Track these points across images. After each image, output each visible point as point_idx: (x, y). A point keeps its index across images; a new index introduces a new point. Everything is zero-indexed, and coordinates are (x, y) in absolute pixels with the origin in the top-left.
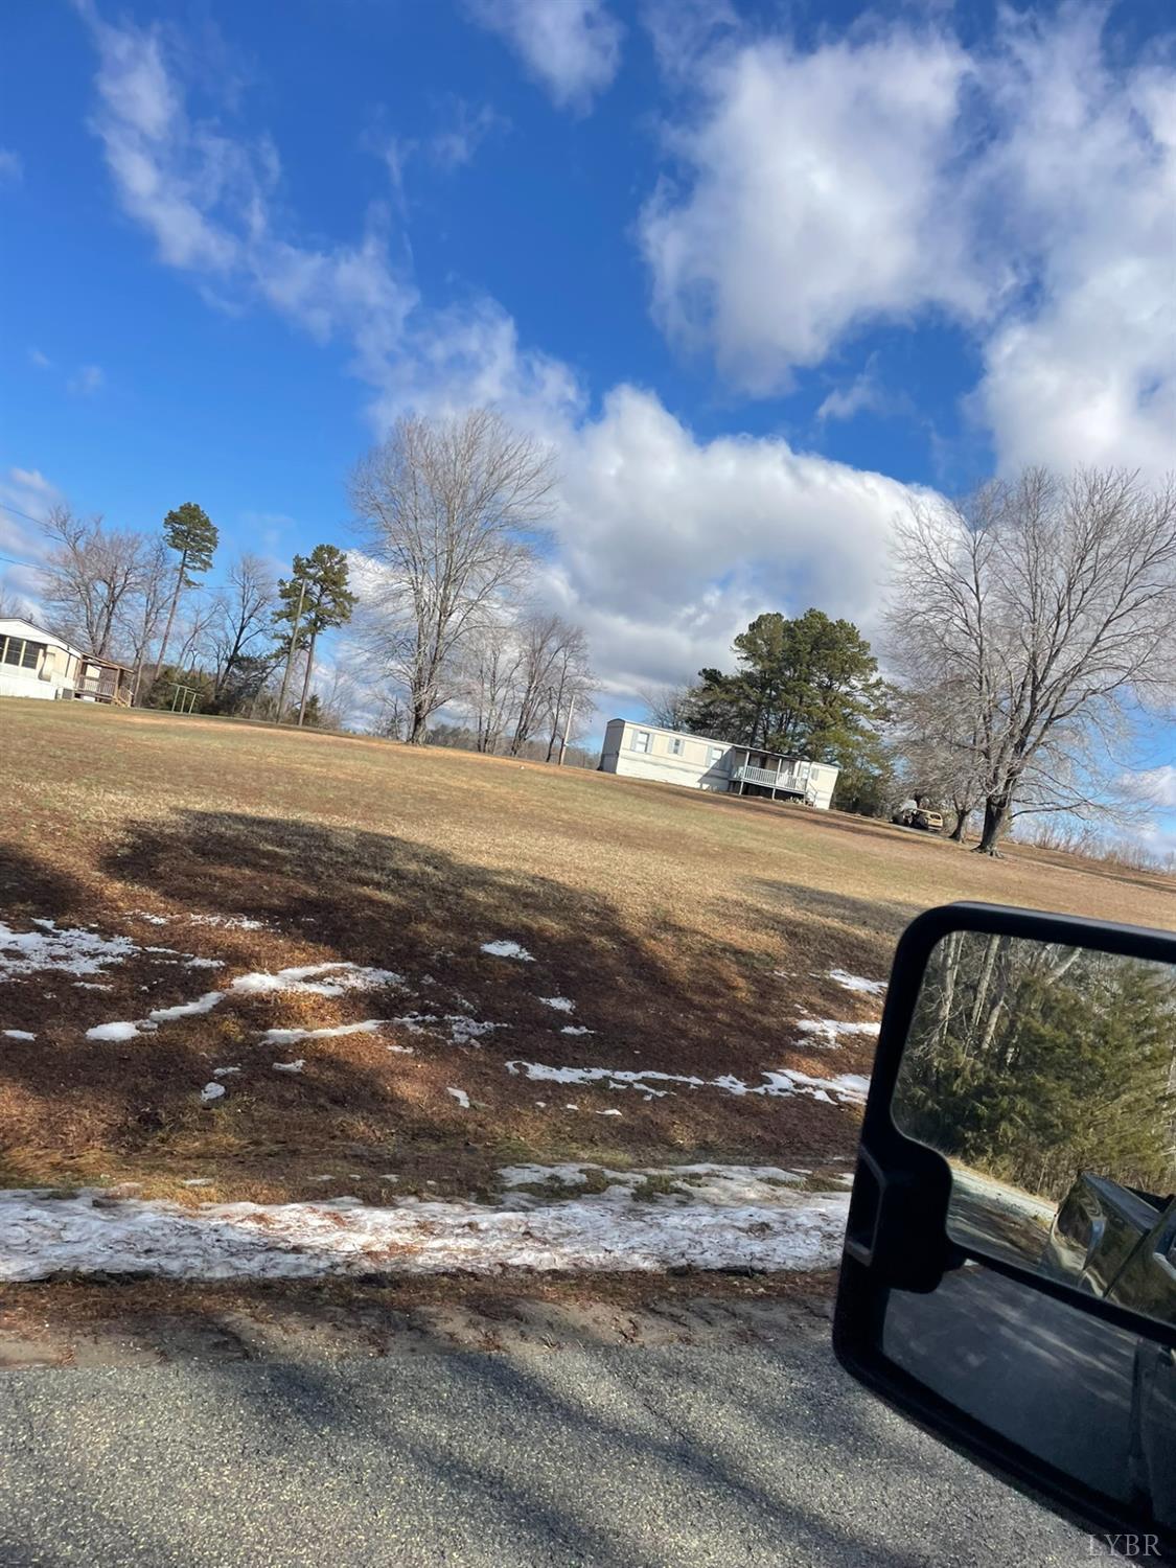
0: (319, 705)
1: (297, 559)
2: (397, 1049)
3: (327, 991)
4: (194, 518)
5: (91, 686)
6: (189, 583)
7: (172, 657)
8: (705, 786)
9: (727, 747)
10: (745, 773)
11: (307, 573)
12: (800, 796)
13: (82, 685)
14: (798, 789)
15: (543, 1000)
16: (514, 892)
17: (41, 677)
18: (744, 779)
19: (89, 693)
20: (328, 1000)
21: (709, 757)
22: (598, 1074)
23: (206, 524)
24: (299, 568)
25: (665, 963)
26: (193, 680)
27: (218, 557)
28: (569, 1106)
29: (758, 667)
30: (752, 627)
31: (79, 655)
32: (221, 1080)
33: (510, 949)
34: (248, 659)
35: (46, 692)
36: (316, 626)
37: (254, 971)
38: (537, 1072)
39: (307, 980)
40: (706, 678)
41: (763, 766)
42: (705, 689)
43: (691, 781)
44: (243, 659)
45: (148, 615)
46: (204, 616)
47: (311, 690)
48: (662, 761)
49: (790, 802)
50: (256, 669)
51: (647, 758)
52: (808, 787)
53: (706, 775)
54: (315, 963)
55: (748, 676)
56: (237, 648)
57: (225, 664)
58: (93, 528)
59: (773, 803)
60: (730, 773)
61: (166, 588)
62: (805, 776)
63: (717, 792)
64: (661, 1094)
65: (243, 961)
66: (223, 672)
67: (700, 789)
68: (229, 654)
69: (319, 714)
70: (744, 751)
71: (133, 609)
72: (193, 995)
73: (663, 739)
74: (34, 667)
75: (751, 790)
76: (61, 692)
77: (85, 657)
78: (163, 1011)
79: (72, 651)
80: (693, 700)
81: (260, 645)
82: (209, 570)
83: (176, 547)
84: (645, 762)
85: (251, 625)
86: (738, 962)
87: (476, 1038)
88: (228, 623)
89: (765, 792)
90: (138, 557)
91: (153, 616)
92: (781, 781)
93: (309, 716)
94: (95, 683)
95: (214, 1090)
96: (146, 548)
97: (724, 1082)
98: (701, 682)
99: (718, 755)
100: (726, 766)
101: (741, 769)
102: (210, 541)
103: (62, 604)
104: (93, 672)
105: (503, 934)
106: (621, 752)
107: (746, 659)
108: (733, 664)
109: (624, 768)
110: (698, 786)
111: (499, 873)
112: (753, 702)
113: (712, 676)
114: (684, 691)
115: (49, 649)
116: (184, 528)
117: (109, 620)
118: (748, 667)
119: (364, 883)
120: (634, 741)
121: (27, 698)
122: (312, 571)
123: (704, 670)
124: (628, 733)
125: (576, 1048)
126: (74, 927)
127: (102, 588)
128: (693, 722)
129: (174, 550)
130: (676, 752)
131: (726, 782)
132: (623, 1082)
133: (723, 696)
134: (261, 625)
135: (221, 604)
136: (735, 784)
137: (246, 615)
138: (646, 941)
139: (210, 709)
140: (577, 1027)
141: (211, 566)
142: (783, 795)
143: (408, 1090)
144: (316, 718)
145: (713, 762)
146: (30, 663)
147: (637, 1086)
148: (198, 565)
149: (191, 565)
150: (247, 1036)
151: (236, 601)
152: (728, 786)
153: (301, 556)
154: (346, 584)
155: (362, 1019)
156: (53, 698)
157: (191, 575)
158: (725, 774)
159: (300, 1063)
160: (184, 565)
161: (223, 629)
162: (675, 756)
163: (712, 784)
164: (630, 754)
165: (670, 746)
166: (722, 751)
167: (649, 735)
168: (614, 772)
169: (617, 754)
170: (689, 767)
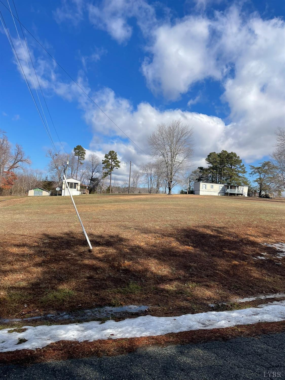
1: (106, 155)
4: (80, 148)
8: (219, 195)
9: (223, 185)
10: (229, 191)
11: (108, 158)
12: (242, 194)
14: (241, 192)
17: (77, 190)
21: (219, 188)
23: (83, 149)
24: (106, 157)
29: (212, 165)
30: (209, 156)
35: (78, 194)
40: (200, 169)
41: (232, 189)
42: (200, 172)
43: (216, 194)
44: (94, 179)
48: (209, 190)
49: (240, 196)
50: (97, 181)
51: (206, 190)
52: (243, 192)
53: (219, 192)
55: (210, 167)
56: (92, 177)
57: (90, 181)
59: (236, 197)
60: (224, 191)
63: (223, 195)
66: (89, 183)
68: (90, 178)
73: (209, 185)
75: (231, 194)
81: (97, 175)
82: (84, 160)
83: (77, 155)
84: (206, 191)
85: (95, 171)
88: (90, 171)
89: (234, 194)
92: (236, 191)
98: (198, 170)
99: (221, 187)
102: (84, 153)
106: (200, 190)
107: (208, 163)
108: (206, 165)
109: (201, 193)
110: (218, 195)
115: (79, 184)
116: (78, 151)
118: (210, 165)
120: (203, 186)
121: (75, 196)
124: (201, 185)
130: (212, 188)
134: (98, 171)
135: (88, 167)
136: (227, 193)
137: (94, 169)
145: (221, 189)
146: (75, 187)
148: (82, 159)
151: (91, 166)
152: (225, 194)
154: (117, 159)
157: (81, 161)
158: (223, 192)
160: (79, 159)
162: (212, 189)
163: (221, 194)
164: (202, 190)
165: (211, 187)
166: (222, 186)
167: (206, 185)
168: (199, 194)
169: (199, 190)
170: (216, 191)
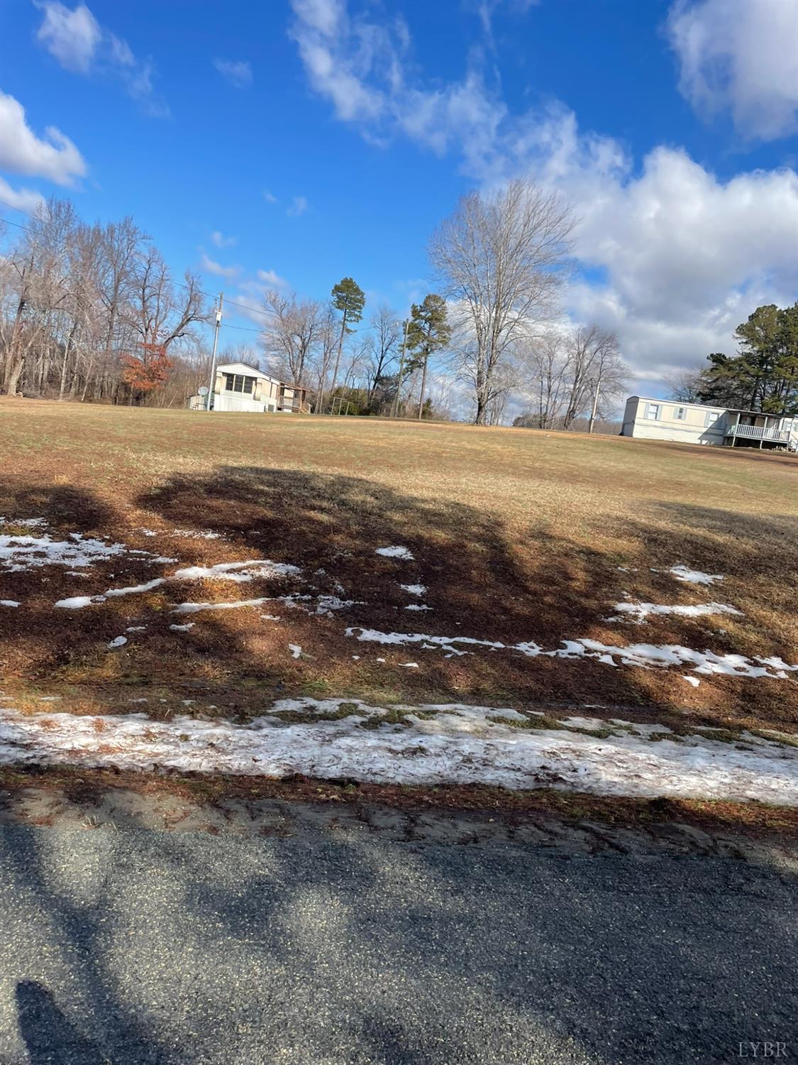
0: (432, 405)
1: (414, 307)
2: (268, 617)
3: (237, 578)
4: (349, 287)
5: (288, 403)
6: (348, 331)
7: (341, 381)
8: (704, 442)
9: (721, 411)
10: (736, 430)
11: (420, 316)
12: (785, 445)
13: (282, 401)
14: (783, 439)
15: (403, 586)
16: (425, 513)
17: (255, 398)
18: (736, 435)
19: (288, 407)
20: (236, 584)
21: (707, 419)
22: (417, 638)
23: (357, 291)
24: (415, 313)
25: (521, 561)
26: (353, 395)
27: (365, 312)
28: (379, 660)
29: (755, 349)
30: (751, 318)
31: (278, 383)
32: (127, 635)
33: (400, 552)
34: (387, 378)
35: (259, 407)
36: (426, 352)
37: (195, 565)
38: (369, 635)
39: (229, 571)
40: (713, 361)
41: (752, 423)
42: (712, 370)
43: (693, 439)
44: (383, 378)
45: (325, 354)
46: (358, 352)
47: (426, 396)
48: (669, 425)
49: (776, 450)
50: (392, 384)
51: (657, 423)
52: (791, 437)
53: (705, 433)
54: (243, 560)
55: (748, 356)
56: (379, 371)
57: (373, 383)
58: (290, 301)
59: (759, 452)
60: (725, 430)
61: (335, 336)
62: (788, 429)
63: (714, 446)
64: (460, 654)
65: (190, 558)
66: (371, 388)
67: (701, 444)
68: (375, 375)
69: (432, 411)
70: (735, 414)
71: (316, 352)
72: (143, 580)
73: (669, 409)
74: (250, 392)
75: (742, 442)
76: (267, 407)
77: (282, 384)
78: (117, 590)
79: (273, 380)
80: (703, 378)
81: (393, 368)
82: (360, 321)
83: (339, 308)
84: (655, 426)
85: (388, 355)
86: (589, 561)
87: (332, 611)
88: (373, 355)
89: (755, 443)
90: (317, 316)
91: (328, 355)
92: (769, 434)
93: (425, 412)
94: (292, 401)
95: (121, 640)
96: (322, 310)
97: (523, 647)
98: (710, 364)
99: (715, 418)
100: (721, 425)
101: (733, 427)
102: (360, 302)
103: (276, 353)
104: (289, 393)
105: (397, 541)
106: (636, 421)
107: (746, 343)
108: (735, 348)
109: (639, 432)
110: (698, 442)
111: (424, 501)
112: (753, 376)
113: (718, 359)
114: (696, 373)
115: (258, 381)
116: (344, 294)
117: (303, 360)
118: (748, 349)
119: (313, 508)
120: (646, 413)
121: (248, 412)
122: (423, 314)
123: (712, 355)
124: (641, 406)
125: (410, 620)
126: (93, 538)
127: (298, 341)
128: (704, 395)
129: (339, 311)
130: (680, 417)
131: (721, 438)
132: (434, 644)
133: (727, 373)
134: (393, 354)
135: (368, 343)
136: (730, 438)
137: (384, 349)
138: (514, 546)
139: (365, 412)
140: (419, 605)
141: (361, 318)
142: (769, 445)
143: (259, 646)
144: (430, 414)
145: (711, 424)
146: (248, 390)
147: (445, 647)
148: (353, 318)
149: (349, 319)
150: (164, 606)
151: (377, 340)
152: (722, 439)
153: (416, 305)
154: (446, 320)
155: (256, 597)
156: (262, 411)
157: (350, 326)
158: (720, 432)
159: (190, 625)
160: (345, 320)
161: (371, 359)
162: (679, 421)
163: (710, 440)
164: (645, 422)
165: (675, 414)
166: (718, 414)
167: (658, 406)
168: (632, 436)
169: (634, 422)
170: (691, 428)
